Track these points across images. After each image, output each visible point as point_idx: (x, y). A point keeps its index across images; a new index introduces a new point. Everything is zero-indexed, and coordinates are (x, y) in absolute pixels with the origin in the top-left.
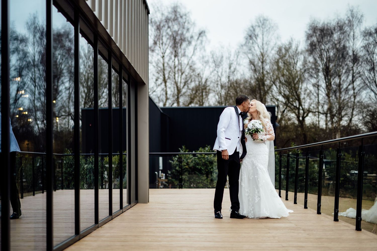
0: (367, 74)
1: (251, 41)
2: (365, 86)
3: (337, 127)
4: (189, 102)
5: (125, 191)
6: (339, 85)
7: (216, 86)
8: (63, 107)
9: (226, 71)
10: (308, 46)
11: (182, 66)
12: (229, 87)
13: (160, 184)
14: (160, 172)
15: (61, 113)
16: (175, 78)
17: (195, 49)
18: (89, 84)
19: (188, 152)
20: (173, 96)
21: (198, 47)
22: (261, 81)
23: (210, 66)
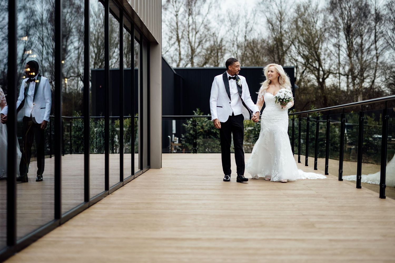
0: (390, 33)
2: (388, 46)
3: (359, 89)
4: (203, 63)
5: (137, 156)
6: (361, 45)
7: (231, 45)
8: (72, 67)
9: (242, 31)
10: (328, 4)
11: (197, 25)
12: (245, 47)
13: (173, 149)
14: (173, 135)
15: (70, 74)
16: (189, 38)
17: (210, 7)
18: (99, 43)
19: (203, 115)
20: (187, 56)
22: (279, 41)
23: (225, 25)
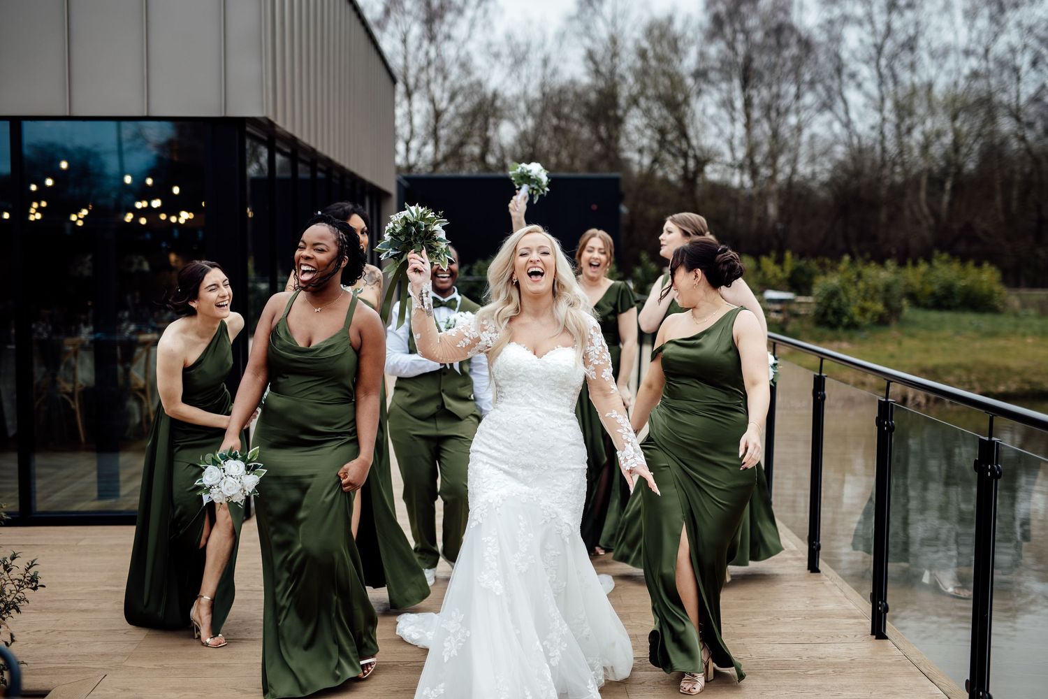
1: (590, 11)
4: (458, 142)
9: (536, 74)
10: (708, 21)
11: (445, 62)
12: (544, 110)
16: (429, 90)
21: (480, 23)
22: (609, 97)
